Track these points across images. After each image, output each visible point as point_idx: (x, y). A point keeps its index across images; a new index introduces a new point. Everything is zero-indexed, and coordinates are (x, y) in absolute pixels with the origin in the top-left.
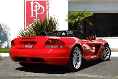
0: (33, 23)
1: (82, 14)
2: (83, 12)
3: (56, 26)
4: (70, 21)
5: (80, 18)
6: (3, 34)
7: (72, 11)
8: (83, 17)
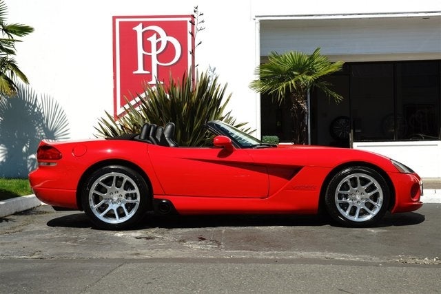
0: (143, 95)
1: (308, 65)
2: (312, 58)
3: (221, 105)
4: (267, 87)
5: (301, 79)
6: (42, 134)
7: (275, 56)
8: (311, 75)
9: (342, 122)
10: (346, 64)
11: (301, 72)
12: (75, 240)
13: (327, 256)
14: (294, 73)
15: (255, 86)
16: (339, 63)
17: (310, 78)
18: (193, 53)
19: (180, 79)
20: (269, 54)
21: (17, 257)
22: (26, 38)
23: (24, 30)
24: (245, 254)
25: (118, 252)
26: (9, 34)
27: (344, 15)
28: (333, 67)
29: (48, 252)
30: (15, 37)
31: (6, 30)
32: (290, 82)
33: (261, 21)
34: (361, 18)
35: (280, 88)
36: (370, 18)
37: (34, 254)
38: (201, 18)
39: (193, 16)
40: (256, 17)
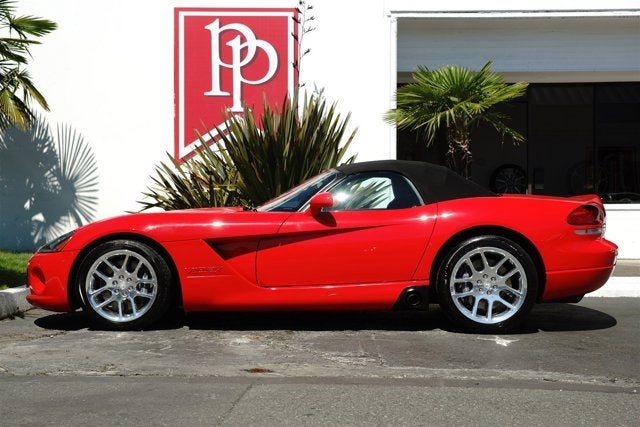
1: (474, 88)
2: (479, 77)
3: (341, 145)
4: (409, 120)
5: (464, 108)
6: (56, 183)
7: (423, 72)
8: (478, 102)
9: (509, 172)
10: (532, 86)
11: (463, 97)
12: (157, 348)
13: (547, 377)
14: (452, 98)
15: (391, 117)
16: (521, 85)
17: (477, 106)
18: (296, 65)
19: (278, 105)
20: (415, 69)
21: (83, 373)
22: (46, 38)
23: (43, 27)
24: (423, 372)
25: (230, 367)
26: (20, 33)
27: (524, 12)
28: (513, 91)
29: (127, 366)
30: (30, 37)
31: (15, 25)
32: (447, 112)
33: (399, 20)
34: (549, 18)
35: (432, 121)
36: (563, 18)
37: (105, 369)
38: (310, 13)
39: (298, 10)
40: (392, 12)
